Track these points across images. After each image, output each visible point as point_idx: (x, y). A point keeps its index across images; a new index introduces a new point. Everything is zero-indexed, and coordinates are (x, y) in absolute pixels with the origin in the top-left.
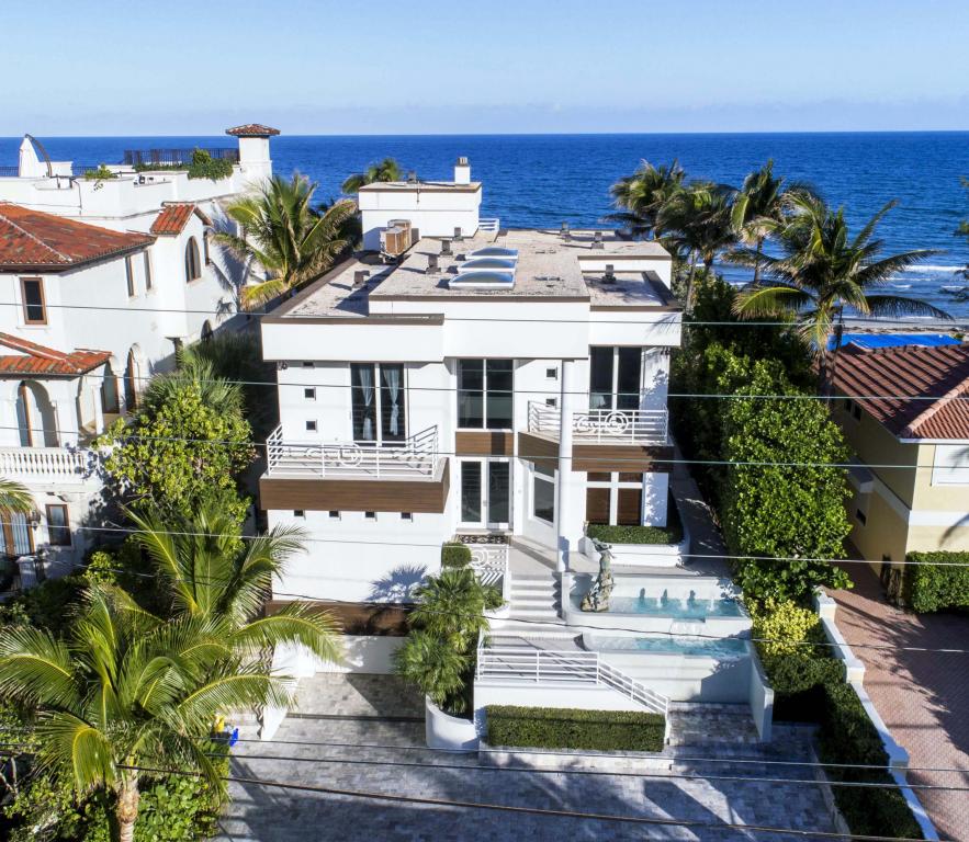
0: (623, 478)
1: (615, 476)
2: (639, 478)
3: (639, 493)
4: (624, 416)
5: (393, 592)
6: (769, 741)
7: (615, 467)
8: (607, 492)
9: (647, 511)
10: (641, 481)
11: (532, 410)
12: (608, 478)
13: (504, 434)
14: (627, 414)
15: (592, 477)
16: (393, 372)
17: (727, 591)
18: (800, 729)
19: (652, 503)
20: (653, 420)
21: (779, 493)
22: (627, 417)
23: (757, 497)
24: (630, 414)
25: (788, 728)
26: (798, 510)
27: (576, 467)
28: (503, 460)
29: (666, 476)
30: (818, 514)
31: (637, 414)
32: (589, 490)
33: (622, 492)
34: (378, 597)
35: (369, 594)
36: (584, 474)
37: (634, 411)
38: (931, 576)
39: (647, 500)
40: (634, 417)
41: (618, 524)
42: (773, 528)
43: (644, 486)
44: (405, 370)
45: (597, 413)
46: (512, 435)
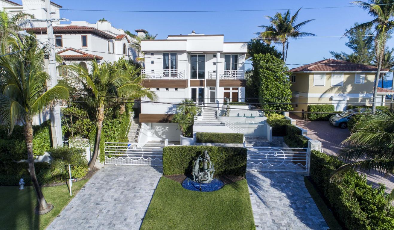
0: (233, 89)
1: (231, 88)
2: (237, 89)
3: (237, 93)
4: (233, 72)
5: (173, 110)
6: (271, 141)
7: (231, 86)
8: (229, 93)
9: (240, 97)
10: (238, 90)
11: (210, 73)
12: (229, 89)
13: (203, 80)
14: (234, 71)
15: (225, 89)
16: (174, 57)
17: (261, 114)
18: (279, 137)
19: (241, 95)
20: (241, 73)
21: (273, 84)
22: (234, 72)
23: (267, 85)
24: (235, 71)
25: (276, 137)
26: (278, 89)
27: (220, 86)
28: (203, 88)
29: (244, 88)
30: (283, 90)
31: (237, 71)
32: (225, 93)
33: (233, 93)
34: (169, 112)
35: (166, 111)
36: (223, 88)
37: (236, 71)
38: (314, 109)
39: (240, 94)
40: (236, 72)
41: (232, 101)
42: (272, 93)
43: (239, 91)
44: (177, 56)
45: (226, 71)
46: (205, 80)
